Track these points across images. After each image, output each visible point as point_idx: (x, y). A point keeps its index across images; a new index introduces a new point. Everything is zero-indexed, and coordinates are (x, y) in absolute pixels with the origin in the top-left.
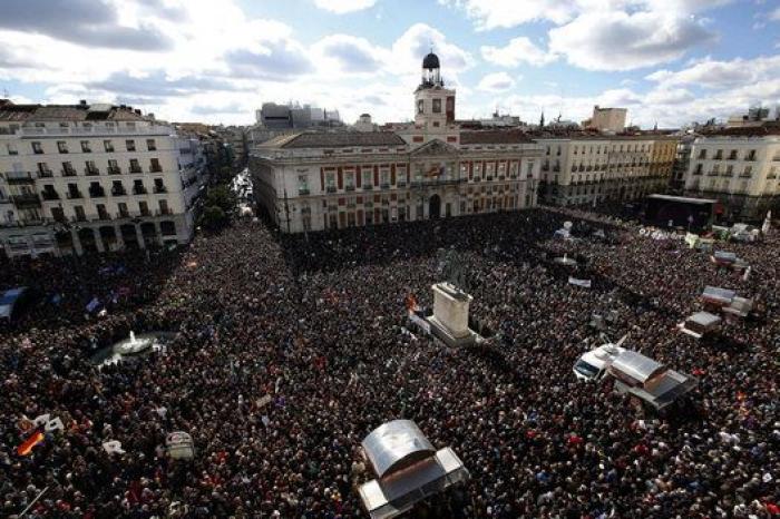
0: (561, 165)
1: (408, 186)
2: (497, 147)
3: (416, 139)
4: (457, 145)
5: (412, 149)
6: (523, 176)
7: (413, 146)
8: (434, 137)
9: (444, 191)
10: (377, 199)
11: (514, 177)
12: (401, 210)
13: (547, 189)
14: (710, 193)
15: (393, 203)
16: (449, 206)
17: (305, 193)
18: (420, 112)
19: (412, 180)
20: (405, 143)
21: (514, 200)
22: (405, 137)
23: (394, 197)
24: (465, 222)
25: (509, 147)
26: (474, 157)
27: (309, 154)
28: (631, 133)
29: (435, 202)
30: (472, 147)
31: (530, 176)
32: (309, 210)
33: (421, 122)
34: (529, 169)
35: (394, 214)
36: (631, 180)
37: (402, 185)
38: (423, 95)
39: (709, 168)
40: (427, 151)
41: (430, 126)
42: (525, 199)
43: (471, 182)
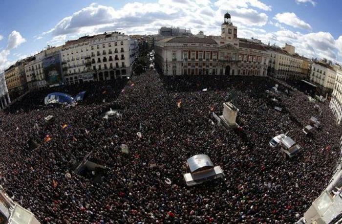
0: (276, 61)
1: (217, 60)
2: (253, 50)
3: (221, 43)
4: (238, 47)
5: (219, 46)
6: (262, 63)
7: (220, 45)
8: (228, 43)
9: (232, 64)
10: (204, 64)
11: (259, 63)
12: (214, 70)
13: (271, 70)
14: (316, 83)
15: (211, 67)
16: (233, 70)
17: (175, 60)
18: (223, 33)
19: (219, 58)
20: (217, 44)
21: (258, 72)
22: (217, 41)
23: (211, 64)
24: (239, 79)
25: (258, 51)
26: (245, 53)
27: (178, 45)
28: (296, 56)
29: (228, 68)
30: (244, 49)
31: (265, 64)
32: (175, 67)
33: (224, 36)
34: (265, 61)
35: (210, 71)
36: (297, 73)
37: (215, 60)
38: (225, 26)
39: (316, 74)
40: (226, 47)
41: (227, 38)
42: (263, 72)
43: (242, 62)
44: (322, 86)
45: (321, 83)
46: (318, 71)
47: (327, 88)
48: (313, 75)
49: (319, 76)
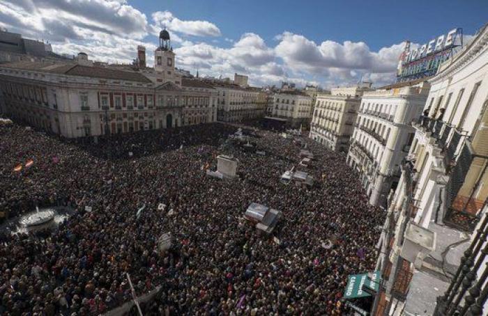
0: (226, 101)
1: (154, 108)
2: (199, 89)
3: (159, 80)
4: (180, 86)
5: (156, 86)
6: (210, 105)
7: (157, 84)
8: (168, 80)
9: (174, 111)
10: (136, 115)
11: (206, 106)
12: (151, 122)
13: (221, 112)
15: (146, 118)
16: (176, 120)
17: (85, 109)
18: (159, 64)
19: (157, 104)
20: (151, 82)
21: (206, 118)
22: (151, 78)
23: (146, 114)
25: (204, 90)
26: (189, 94)
28: (249, 89)
29: (169, 118)
30: (187, 89)
31: (213, 106)
33: (160, 69)
34: (212, 102)
35: (147, 126)
37: (150, 107)
38: (161, 53)
39: (280, 106)
40: (165, 88)
41: (166, 73)
42: (212, 117)
43: (187, 107)
44: (291, 118)
45: (289, 114)
46: (283, 102)
47: (298, 118)
48: (277, 108)
49: (285, 107)
